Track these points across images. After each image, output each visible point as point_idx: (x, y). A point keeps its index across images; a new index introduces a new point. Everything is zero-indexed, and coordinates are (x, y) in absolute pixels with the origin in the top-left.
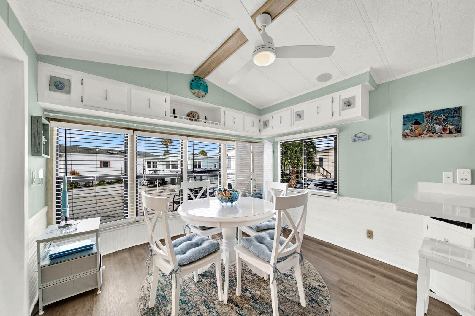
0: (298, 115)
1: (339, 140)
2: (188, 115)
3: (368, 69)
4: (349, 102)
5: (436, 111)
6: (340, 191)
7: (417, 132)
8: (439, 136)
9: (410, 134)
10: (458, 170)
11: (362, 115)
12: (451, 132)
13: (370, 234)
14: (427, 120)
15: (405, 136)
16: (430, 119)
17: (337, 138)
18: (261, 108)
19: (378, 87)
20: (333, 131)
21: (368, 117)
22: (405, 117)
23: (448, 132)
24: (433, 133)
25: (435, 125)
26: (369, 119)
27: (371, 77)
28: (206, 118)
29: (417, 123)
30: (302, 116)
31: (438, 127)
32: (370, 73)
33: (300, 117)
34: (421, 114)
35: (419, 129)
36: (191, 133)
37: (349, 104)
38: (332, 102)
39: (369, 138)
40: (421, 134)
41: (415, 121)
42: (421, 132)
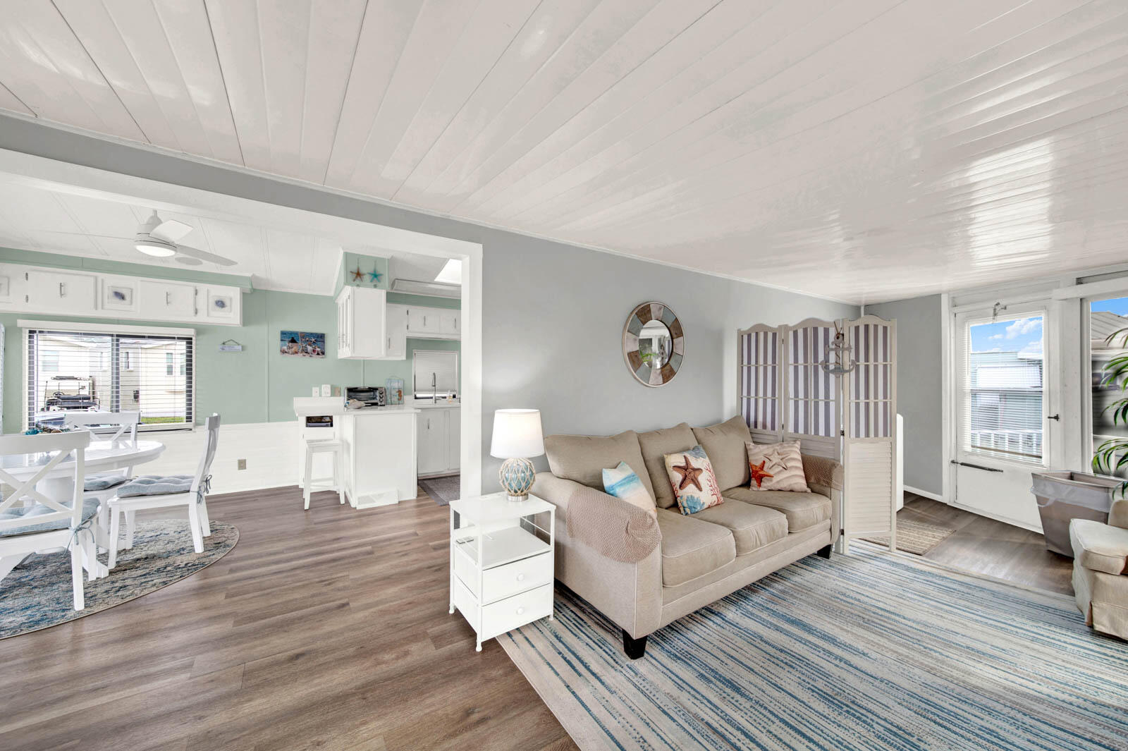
1: (196, 345)
3: (249, 275)
5: (308, 333)
8: (311, 356)
10: (323, 386)
11: (240, 322)
12: (318, 354)
13: (242, 465)
15: (284, 352)
17: (193, 343)
19: (254, 290)
20: (189, 332)
21: (243, 323)
22: (283, 334)
23: (316, 353)
25: (308, 346)
26: (245, 325)
29: (293, 341)
31: (310, 348)
32: (252, 280)
35: (295, 348)
37: (221, 304)
38: (196, 294)
39: (243, 348)
40: (296, 353)
41: (292, 338)
42: (297, 351)
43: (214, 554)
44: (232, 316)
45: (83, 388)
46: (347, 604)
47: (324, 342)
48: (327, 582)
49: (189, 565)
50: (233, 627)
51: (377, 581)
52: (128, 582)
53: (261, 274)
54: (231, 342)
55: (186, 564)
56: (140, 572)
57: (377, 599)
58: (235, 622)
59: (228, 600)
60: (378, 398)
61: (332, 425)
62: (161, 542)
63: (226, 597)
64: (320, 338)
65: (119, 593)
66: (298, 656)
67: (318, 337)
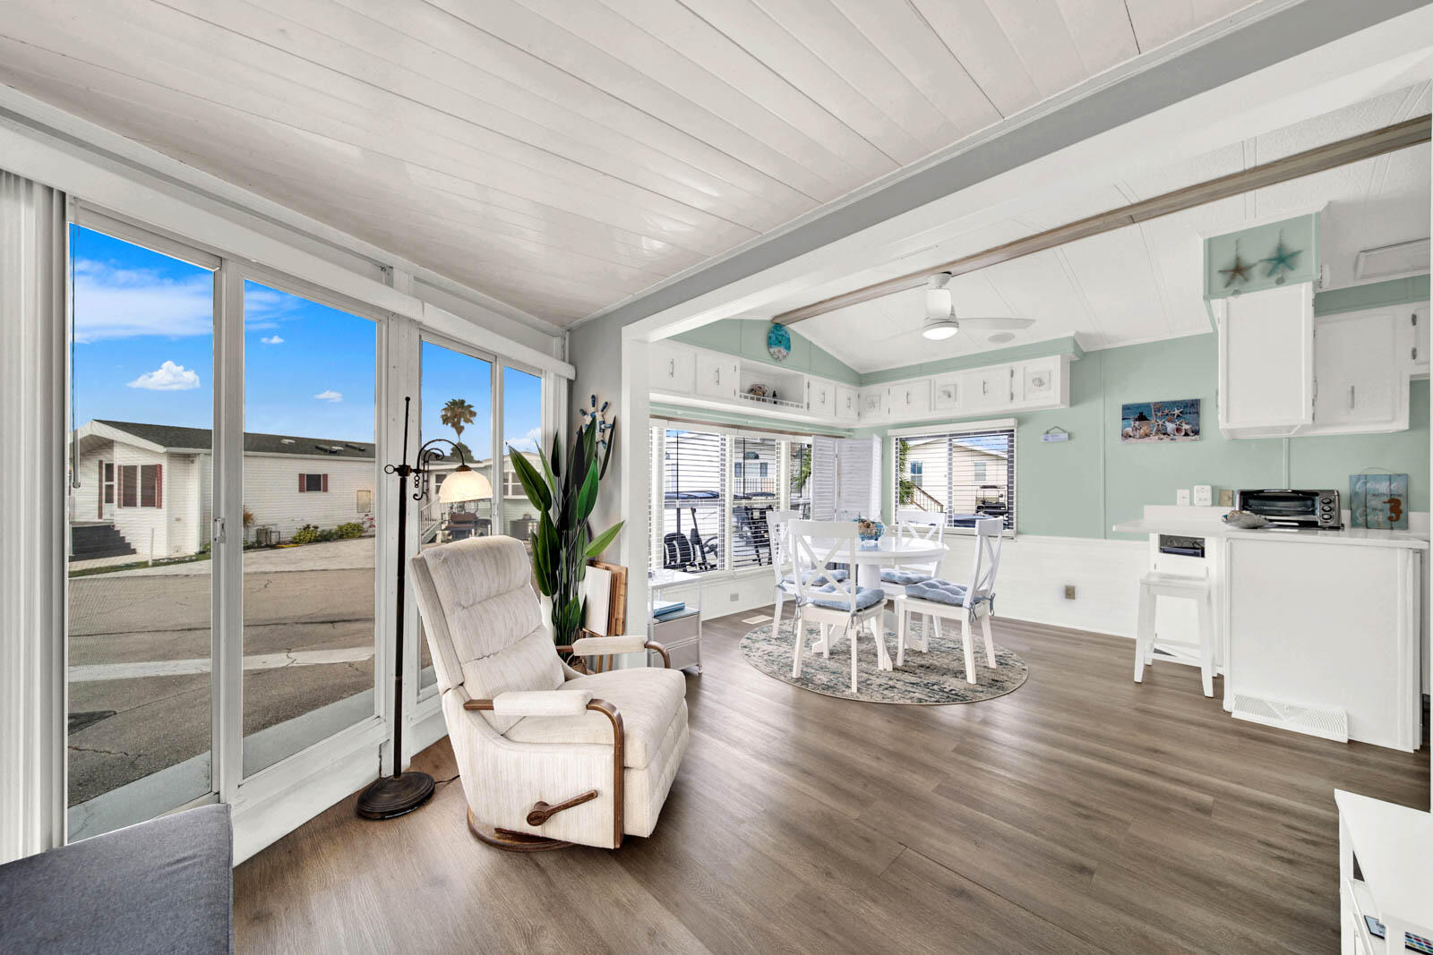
0: (945, 392)
1: (1017, 437)
2: (752, 391)
3: (1071, 333)
4: (1040, 380)
5: (1168, 402)
6: (1019, 526)
7: (1142, 431)
8: (1172, 439)
9: (1132, 434)
10: (1195, 487)
11: (1062, 402)
12: (1186, 434)
13: (1070, 593)
14: (1156, 415)
15: (1126, 436)
16: (1159, 414)
17: (1015, 436)
18: (862, 372)
19: (1084, 356)
20: (1009, 423)
21: (1068, 403)
22: (1126, 408)
23: (1183, 433)
24: (1164, 434)
25: (1167, 423)
26: (1072, 405)
27: (1075, 343)
28: (774, 395)
29: (1142, 418)
30: (953, 395)
31: (1170, 427)
32: (1075, 341)
33: (949, 396)
34: (1148, 405)
35: (1145, 428)
36: (751, 422)
37: (1040, 382)
38: (1012, 376)
39: (1070, 437)
40: (1147, 435)
41: (1139, 415)
42: (1147, 431)
43: (982, 692)
44: (1052, 396)
45: (1002, 496)
46: (1091, 872)
47: (1198, 413)
48: (1084, 812)
49: (953, 692)
50: (933, 791)
51: (1178, 870)
52: (899, 685)
53: (1087, 328)
54: (1056, 430)
55: (951, 690)
56: (914, 679)
57: (1150, 905)
58: (939, 786)
59: (954, 755)
60: (1318, 512)
61: (1203, 556)
62: (950, 657)
63: (955, 750)
64: (1190, 409)
65: (885, 692)
66: (962, 893)
67: (1186, 407)
